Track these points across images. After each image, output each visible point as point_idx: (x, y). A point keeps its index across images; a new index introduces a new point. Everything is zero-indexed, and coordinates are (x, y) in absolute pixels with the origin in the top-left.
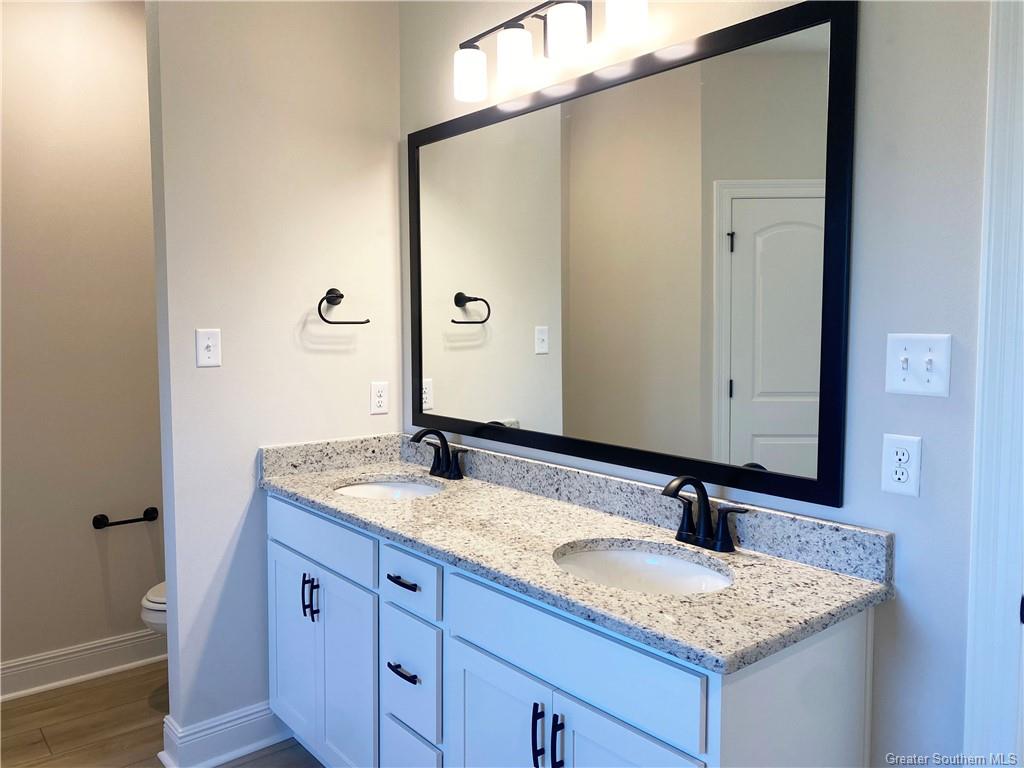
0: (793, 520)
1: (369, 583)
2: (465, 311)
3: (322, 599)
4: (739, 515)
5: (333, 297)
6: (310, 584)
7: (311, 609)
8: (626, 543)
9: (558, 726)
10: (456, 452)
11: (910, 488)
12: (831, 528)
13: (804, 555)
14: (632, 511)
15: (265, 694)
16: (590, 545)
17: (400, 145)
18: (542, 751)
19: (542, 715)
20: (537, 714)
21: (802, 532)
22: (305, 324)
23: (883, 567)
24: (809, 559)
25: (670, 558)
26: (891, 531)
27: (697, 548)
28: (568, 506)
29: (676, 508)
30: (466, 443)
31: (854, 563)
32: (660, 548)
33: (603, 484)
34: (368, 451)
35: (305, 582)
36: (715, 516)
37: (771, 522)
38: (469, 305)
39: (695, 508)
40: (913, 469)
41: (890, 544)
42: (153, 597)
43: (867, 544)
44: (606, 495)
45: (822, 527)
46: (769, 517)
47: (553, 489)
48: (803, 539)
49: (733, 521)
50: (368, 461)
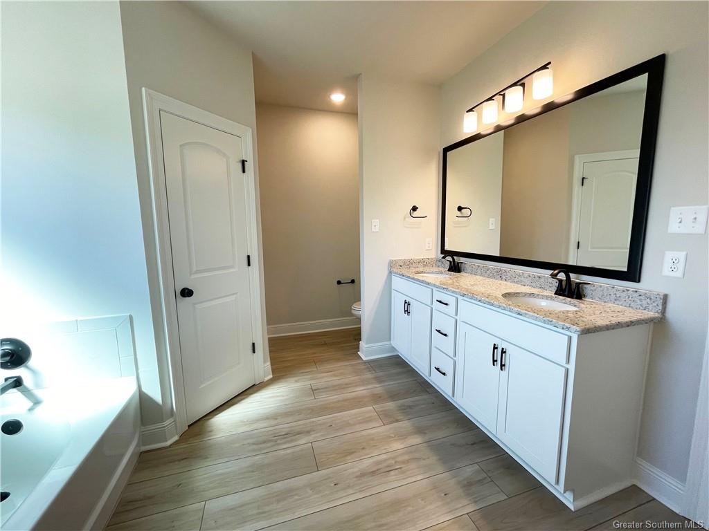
0: (613, 288)
1: (429, 304)
2: (462, 213)
3: (411, 309)
4: (586, 286)
5: (414, 209)
6: (407, 304)
7: (407, 312)
8: (531, 295)
9: (503, 352)
10: (458, 263)
11: (679, 274)
12: (633, 291)
13: (618, 302)
14: (534, 284)
15: (390, 339)
16: (516, 295)
17: (439, 153)
18: (496, 361)
19: (497, 348)
20: (495, 348)
21: (617, 293)
22: (405, 218)
23: (660, 307)
24: (620, 303)
25: (551, 301)
26: (666, 293)
27: (564, 298)
28: (505, 282)
29: (555, 283)
30: (462, 260)
31: (644, 306)
32: (547, 298)
33: (521, 274)
34: (425, 263)
35: (405, 303)
36: (574, 286)
37: (602, 289)
38: (463, 210)
39: (564, 283)
40: (681, 266)
41: (665, 298)
42: (355, 306)
43: (652, 298)
44: (522, 279)
45: (628, 290)
46: (601, 287)
47: (499, 276)
48: (618, 296)
49: (582, 288)
50: (425, 266)
